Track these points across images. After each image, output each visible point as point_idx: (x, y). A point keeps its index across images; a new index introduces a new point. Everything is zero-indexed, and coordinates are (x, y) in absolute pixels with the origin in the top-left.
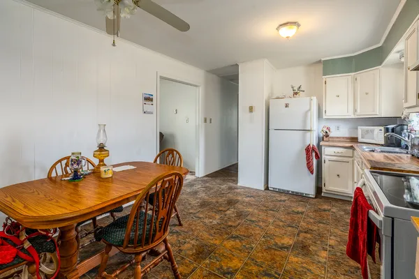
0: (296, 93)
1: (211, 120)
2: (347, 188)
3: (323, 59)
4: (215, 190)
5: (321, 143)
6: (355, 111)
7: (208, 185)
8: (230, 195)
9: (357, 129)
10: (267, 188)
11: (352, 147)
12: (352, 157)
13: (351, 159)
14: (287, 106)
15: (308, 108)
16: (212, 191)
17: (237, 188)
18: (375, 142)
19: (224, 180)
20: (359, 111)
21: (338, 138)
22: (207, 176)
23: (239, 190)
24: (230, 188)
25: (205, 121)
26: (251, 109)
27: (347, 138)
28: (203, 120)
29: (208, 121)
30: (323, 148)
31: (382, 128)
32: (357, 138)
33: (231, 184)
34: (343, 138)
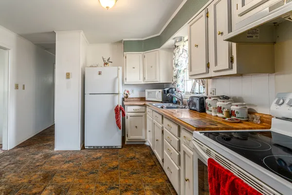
0: (106, 64)
1: (24, 86)
2: (142, 135)
3: (124, 40)
4: (27, 164)
5: (125, 103)
6: (144, 78)
7: (18, 158)
8: (46, 166)
9: (145, 91)
10: (83, 147)
11: (144, 104)
12: (144, 112)
13: (144, 114)
14: (100, 73)
15: (117, 76)
16: (24, 166)
17: (53, 155)
18: (157, 100)
19: (39, 147)
20: (146, 79)
21: (133, 98)
22: (18, 146)
23: (56, 156)
24: (47, 156)
25: (17, 87)
26: (68, 76)
27: (138, 98)
28: (14, 87)
29: (20, 87)
30: (126, 107)
31: (161, 90)
32: (145, 98)
33: (47, 151)
34: (136, 98)
